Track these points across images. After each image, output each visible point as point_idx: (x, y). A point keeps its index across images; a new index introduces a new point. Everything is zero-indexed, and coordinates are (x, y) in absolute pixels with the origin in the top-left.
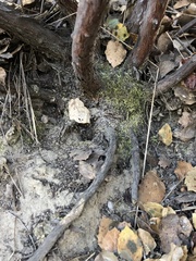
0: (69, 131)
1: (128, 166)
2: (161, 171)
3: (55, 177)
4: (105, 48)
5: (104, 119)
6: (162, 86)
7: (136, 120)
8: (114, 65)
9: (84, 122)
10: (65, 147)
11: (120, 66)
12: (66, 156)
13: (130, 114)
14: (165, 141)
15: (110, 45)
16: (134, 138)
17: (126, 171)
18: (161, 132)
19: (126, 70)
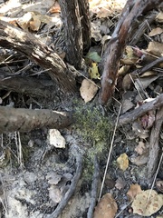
0: (49, 154)
1: (90, 189)
2: (117, 192)
3: (32, 198)
4: (80, 85)
5: (76, 146)
6: (123, 120)
7: (100, 147)
8: (86, 101)
9: (61, 147)
10: (44, 168)
11: (90, 102)
12: (43, 178)
13: (96, 142)
14: (122, 167)
16: (97, 165)
17: (87, 194)
18: (119, 159)
19: (95, 106)
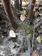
0: (9, 40)
1: (27, 49)
2: (38, 51)
4: (20, 17)
5: (20, 36)
6: (37, 26)
7: (29, 36)
8: (22, 21)
9: (14, 37)
10: (8, 44)
11: (24, 21)
12: (8, 47)
13: (28, 34)
14: (38, 41)
15: (21, 16)
17: (26, 51)
18: (37, 39)
19: (26, 22)
